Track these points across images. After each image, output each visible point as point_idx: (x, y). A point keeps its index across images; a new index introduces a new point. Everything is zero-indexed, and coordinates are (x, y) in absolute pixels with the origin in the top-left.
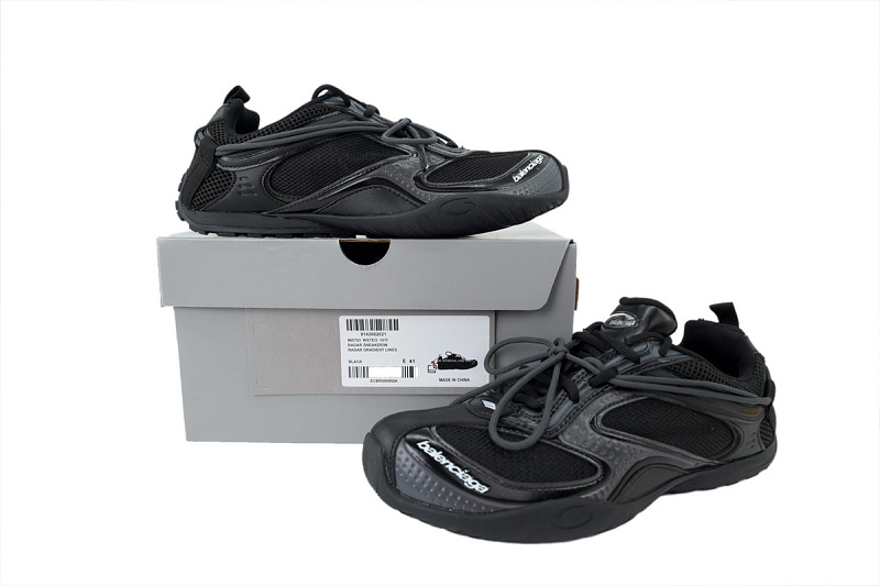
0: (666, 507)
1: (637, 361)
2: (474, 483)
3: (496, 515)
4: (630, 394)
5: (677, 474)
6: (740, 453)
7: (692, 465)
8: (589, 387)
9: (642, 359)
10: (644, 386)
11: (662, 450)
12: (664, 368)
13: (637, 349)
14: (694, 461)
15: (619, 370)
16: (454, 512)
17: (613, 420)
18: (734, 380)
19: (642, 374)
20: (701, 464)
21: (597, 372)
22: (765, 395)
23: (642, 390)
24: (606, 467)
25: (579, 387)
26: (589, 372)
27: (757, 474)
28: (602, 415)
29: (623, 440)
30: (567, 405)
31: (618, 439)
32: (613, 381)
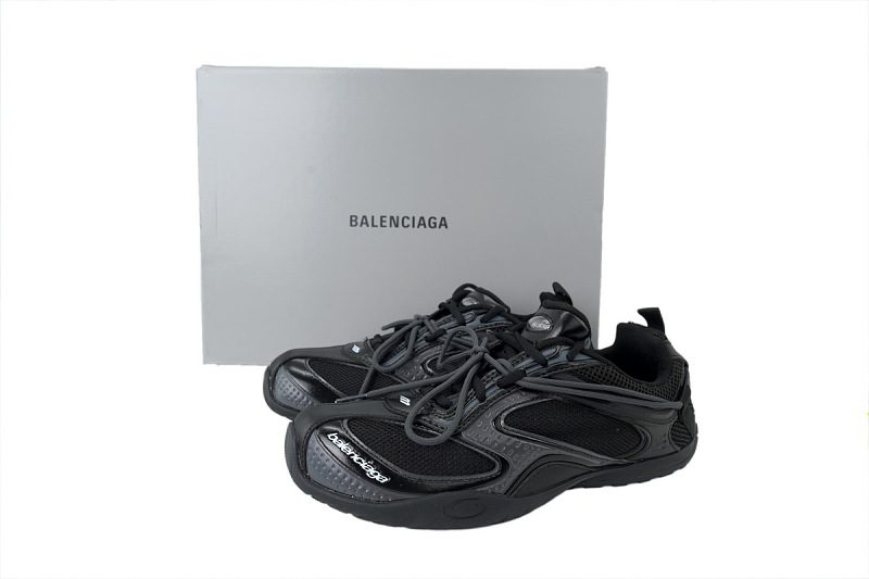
0: (572, 501)
1: (545, 364)
2: (376, 474)
3: (394, 504)
4: (535, 395)
5: (581, 472)
6: (648, 454)
7: (598, 463)
8: (497, 387)
9: (550, 363)
10: (549, 388)
11: (564, 448)
12: (570, 372)
13: (546, 353)
14: (597, 460)
15: (527, 372)
16: (355, 499)
17: (516, 419)
18: (644, 384)
19: (549, 377)
20: (608, 463)
21: (505, 373)
22: (678, 399)
23: (547, 393)
24: (505, 464)
25: (487, 387)
26: (499, 373)
27: (672, 472)
28: (505, 414)
29: (524, 439)
30: (474, 404)
31: (518, 437)
32: (519, 382)
